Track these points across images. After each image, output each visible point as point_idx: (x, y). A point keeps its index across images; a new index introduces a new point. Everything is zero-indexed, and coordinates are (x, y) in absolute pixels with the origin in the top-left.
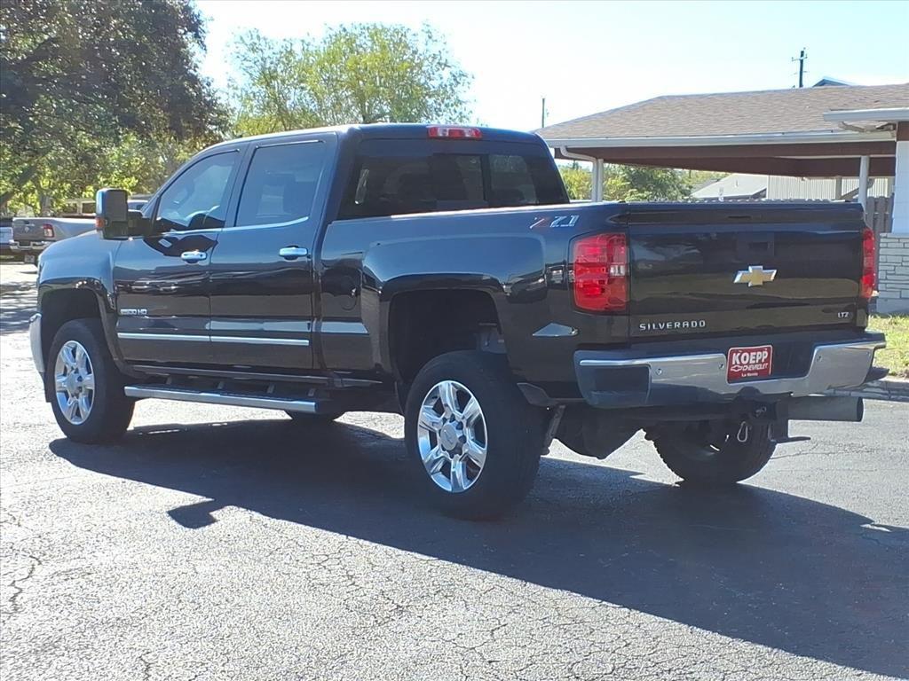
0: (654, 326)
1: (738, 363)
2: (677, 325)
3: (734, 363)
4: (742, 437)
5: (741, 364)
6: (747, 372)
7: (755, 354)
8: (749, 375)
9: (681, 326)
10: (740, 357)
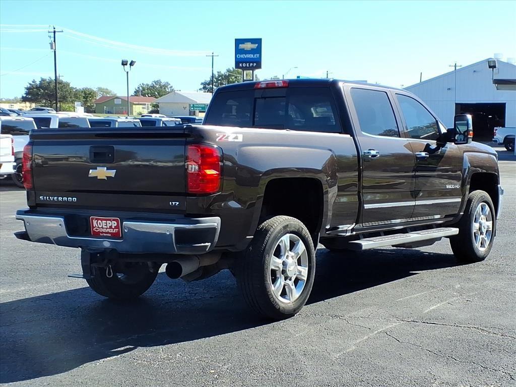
0: (48, 198)
1: (97, 226)
2: (60, 199)
3: (94, 226)
4: (109, 274)
5: (98, 227)
6: (102, 233)
7: (105, 222)
8: (104, 234)
9: (62, 199)
10: (97, 223)
